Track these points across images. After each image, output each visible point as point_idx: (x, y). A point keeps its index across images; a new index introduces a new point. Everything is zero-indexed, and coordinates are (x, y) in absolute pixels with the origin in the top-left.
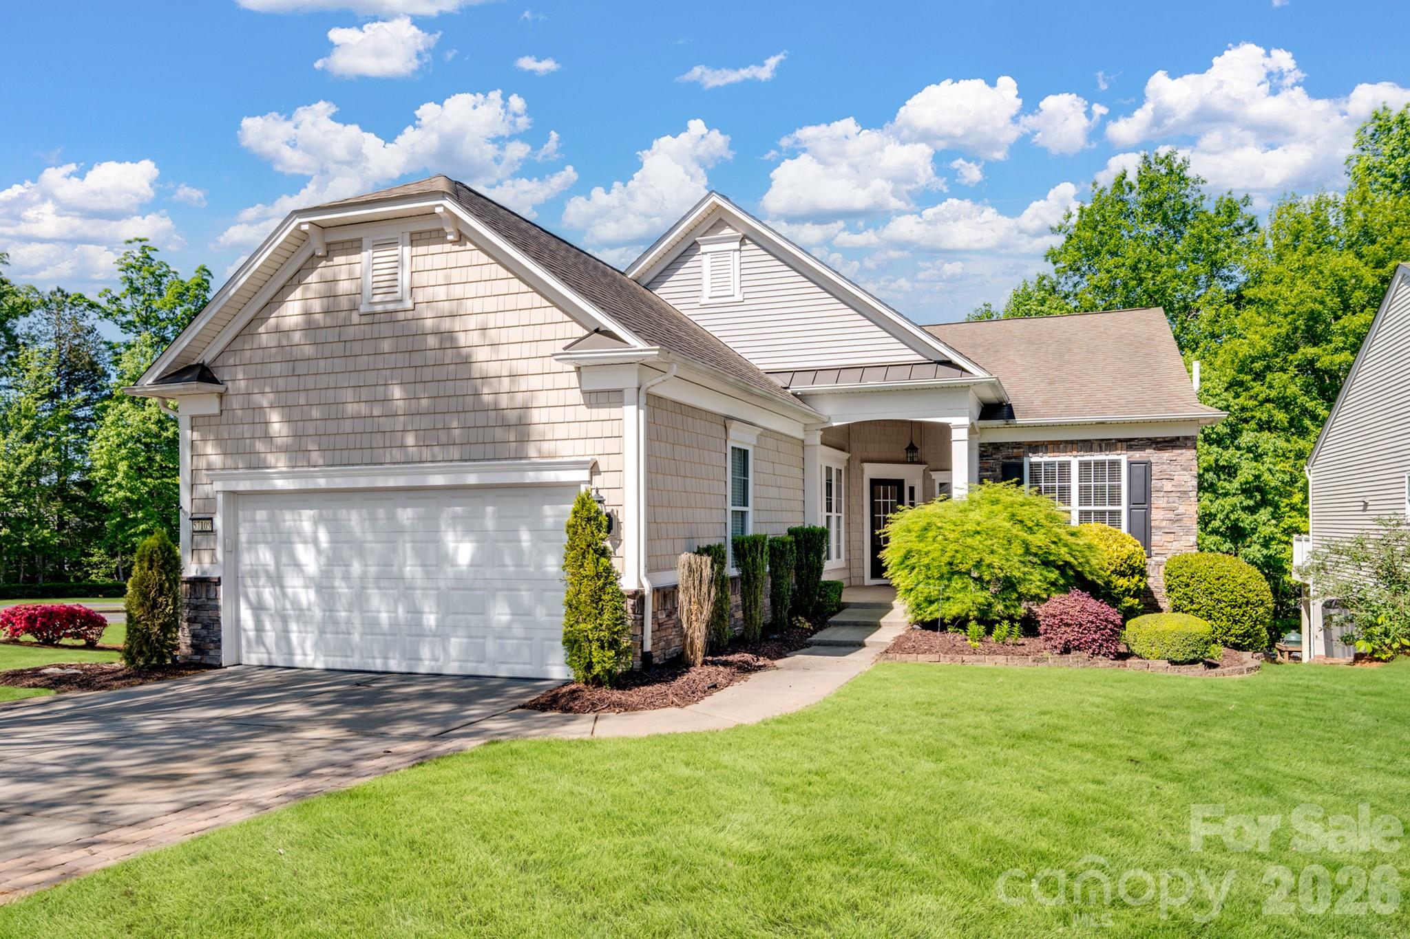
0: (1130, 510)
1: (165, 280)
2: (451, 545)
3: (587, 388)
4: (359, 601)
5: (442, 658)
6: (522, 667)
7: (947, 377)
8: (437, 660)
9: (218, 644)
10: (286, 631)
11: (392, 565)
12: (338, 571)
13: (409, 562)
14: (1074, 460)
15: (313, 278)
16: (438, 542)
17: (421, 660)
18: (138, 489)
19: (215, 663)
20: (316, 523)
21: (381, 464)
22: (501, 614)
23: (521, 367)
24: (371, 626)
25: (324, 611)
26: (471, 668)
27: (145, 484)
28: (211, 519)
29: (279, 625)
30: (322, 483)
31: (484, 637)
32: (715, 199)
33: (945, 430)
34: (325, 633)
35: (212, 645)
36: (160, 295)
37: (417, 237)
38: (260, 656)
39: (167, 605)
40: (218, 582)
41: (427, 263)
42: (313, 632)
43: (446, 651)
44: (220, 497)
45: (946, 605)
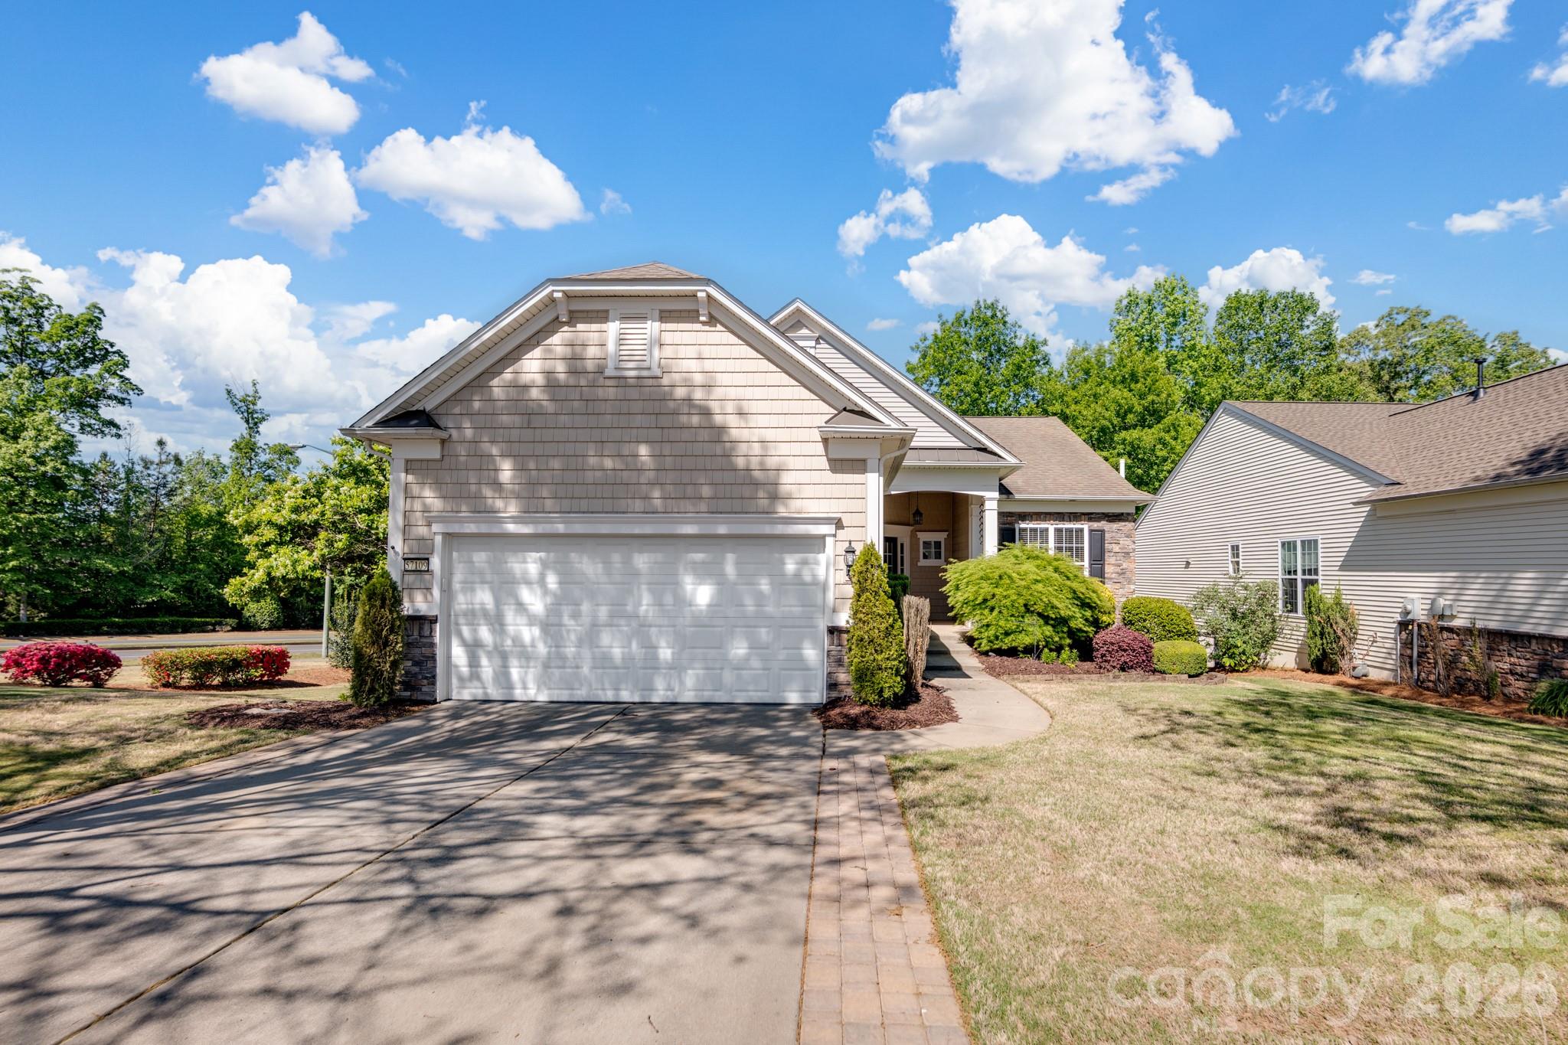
0: (1091, 565)
1: (46, 313)
2: (689, 588)
3: (832, 456)
4: (590, 637)
5: (677, 689)
6: (759, 694)
7: (985, 461)
8: (672, 690)
9: (432, 680)
10: (505, 666)
11: (626, 605)
12: (566, 611)
13: (645, 602)
14: (1051, 527)
15: (556, 339)
16: (677, 584)
17: (657, 690)
18: (10, 524)
19: (428, 698)
20: (545, 565)
21: (624, 513)
22: (739, 649)
23: (769, 435)
24: (603, 662)
25: (551, 647)
26: (707, 696)
27: (17, 519)
28: (428, 559)
29: (498, 661)
30: (561, 528)
31: (722, 669)
32: (798, 304)
33: (981, 501)
34: (549, 667)
35: (425, 682)
36: (40, 326)
37: (667, 314)
38: (474, 691)
39: (397, 643)
40: (433, 620)
41: (677, 338)
42: (535, 667)
43: (682, 683)
44: (438, 539)
45: (1020, 636)
